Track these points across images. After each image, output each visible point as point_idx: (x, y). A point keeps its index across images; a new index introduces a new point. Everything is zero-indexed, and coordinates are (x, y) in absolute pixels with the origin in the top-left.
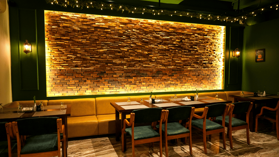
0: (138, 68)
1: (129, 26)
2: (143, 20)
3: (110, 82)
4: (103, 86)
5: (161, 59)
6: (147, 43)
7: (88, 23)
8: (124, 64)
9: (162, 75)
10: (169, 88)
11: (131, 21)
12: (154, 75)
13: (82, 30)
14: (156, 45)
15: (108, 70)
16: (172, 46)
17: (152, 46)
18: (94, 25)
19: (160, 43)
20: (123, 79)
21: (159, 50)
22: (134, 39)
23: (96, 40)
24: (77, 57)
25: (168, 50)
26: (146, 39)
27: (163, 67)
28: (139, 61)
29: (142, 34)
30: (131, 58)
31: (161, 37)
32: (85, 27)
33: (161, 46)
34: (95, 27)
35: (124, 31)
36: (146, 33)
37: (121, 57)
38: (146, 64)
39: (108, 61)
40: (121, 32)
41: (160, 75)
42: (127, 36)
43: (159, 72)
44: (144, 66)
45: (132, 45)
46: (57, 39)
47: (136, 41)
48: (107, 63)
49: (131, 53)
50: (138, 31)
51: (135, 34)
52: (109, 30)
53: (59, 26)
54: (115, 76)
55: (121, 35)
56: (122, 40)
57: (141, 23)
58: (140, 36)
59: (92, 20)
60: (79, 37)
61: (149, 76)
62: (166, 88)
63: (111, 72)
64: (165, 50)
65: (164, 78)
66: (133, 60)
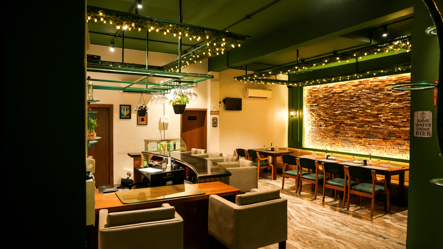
0: (368, 129)
1: (360, 87)
2: (373, 78)
3: (343, 141)
4: (337, 144)
5: (392, 119)
6: (377, 102)
7: (328, 91)
8: (355, 125)
9: (395, 138)
10: (404, 155)
11: (361, 82)
12: (385, 137)
13: (325, 97)
14: (387, 104)
15: (342, 130)
16: (409, 103)
17: (383, 105)
18: (332, 92)
19: (392, 101)
20: (353, 139)
21: (391, 110)
22: (364, 99)
23: (333, 103)
24: (321, 119)
25: (402, 108)
26: (376, 98)
27: (395, 129)
28: (369, 122)
29: (372, 94)
30: (361, 119)
31: (393, 94)
32: (326, 94)
33: (393, 104)
34: (333, 93)
35: (355, 92)
36: (376, 91)
37: (352, 118)
38: (376, 125)
39: (342, 121)
40: (352, 94)
41: (393, 138)
42: (357, 97)
43: (391, 134)
44: (373, 126)
45: (362, 106)
46: (311, 106)
47: (366, 101)
48: (340, 124)
49: (361, 113)
50: (368, 91)
51: (365, 95)
52: (343, 94)
53: (312, 96)
54: (347, 135)
55: (352, 97)
56: (353, 102)
57: (372, 82)
58: (369, 95)
59: (331, 87)
60: (323, 102)
61: (379, 138)
62: (400, 155)
63: (344, 132)
64: (399, 108)
65: (398, 141)
66: (363, 121)
